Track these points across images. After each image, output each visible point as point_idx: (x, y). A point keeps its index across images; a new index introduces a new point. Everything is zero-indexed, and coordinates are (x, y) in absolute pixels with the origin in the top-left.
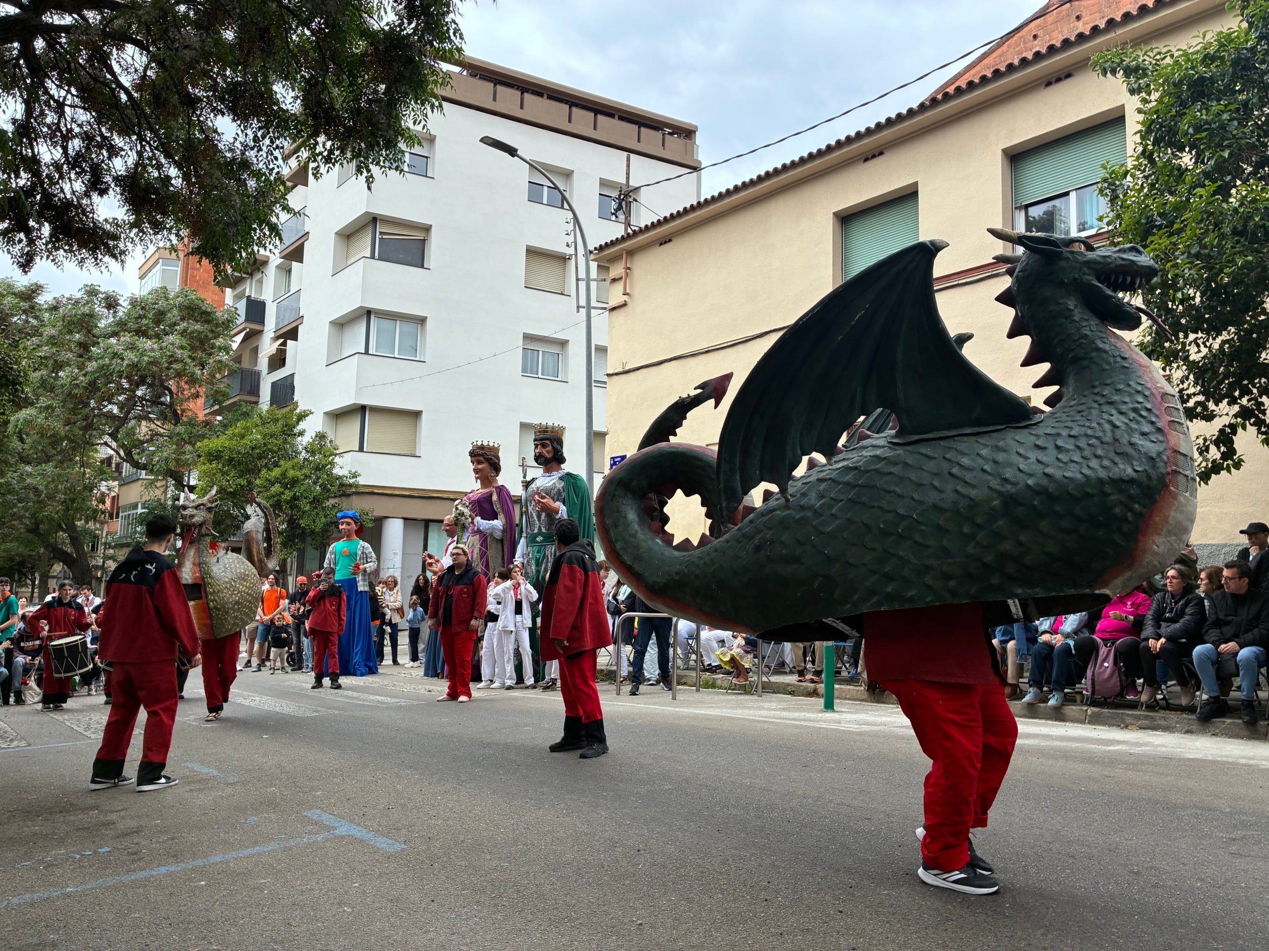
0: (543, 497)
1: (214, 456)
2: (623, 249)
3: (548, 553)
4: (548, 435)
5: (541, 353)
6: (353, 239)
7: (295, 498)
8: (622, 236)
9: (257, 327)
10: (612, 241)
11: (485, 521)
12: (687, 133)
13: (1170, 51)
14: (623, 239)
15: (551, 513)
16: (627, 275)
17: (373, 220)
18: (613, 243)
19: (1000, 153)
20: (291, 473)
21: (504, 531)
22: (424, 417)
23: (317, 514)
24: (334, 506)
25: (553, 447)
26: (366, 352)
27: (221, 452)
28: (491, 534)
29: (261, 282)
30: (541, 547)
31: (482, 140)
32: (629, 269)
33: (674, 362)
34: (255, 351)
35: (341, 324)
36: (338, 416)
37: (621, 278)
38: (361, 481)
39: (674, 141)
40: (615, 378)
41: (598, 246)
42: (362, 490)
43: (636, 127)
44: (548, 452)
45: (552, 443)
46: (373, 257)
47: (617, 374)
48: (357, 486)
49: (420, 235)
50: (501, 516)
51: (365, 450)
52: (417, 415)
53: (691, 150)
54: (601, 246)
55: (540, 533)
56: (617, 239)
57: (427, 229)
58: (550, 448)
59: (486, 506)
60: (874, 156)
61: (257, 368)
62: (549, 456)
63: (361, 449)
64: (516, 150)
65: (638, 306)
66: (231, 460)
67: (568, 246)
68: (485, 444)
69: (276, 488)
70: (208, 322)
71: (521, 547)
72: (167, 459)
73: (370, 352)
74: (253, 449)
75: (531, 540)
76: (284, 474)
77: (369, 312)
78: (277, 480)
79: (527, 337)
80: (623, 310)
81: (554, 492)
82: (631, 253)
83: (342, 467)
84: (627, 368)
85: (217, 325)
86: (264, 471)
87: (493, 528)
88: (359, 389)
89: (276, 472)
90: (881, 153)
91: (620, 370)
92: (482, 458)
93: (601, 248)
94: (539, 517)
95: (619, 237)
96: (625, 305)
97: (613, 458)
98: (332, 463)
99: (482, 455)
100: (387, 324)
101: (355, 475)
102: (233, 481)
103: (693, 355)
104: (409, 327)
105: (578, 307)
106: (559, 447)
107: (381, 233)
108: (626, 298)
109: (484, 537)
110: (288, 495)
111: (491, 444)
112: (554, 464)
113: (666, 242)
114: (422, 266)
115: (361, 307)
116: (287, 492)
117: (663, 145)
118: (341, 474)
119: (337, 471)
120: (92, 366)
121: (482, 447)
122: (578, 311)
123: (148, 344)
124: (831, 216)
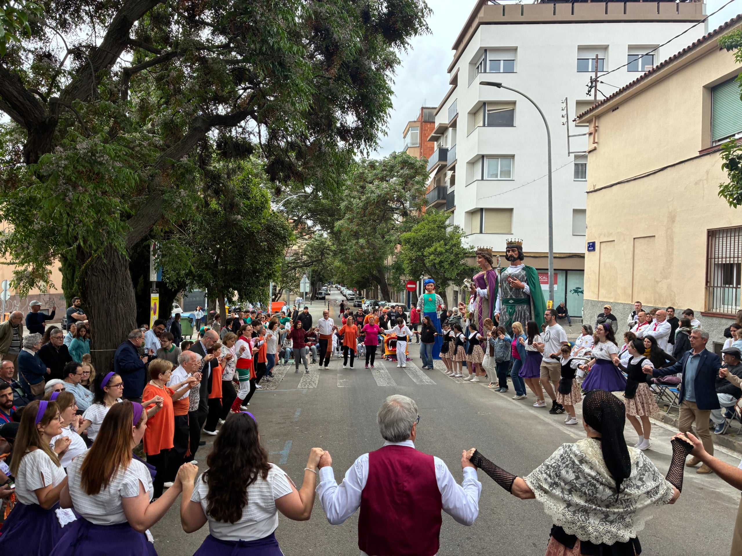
0: (515, 280)
1: (408, 241)
2: (593, 116)
4: (514, 245)
6: (477, 115)
7: (441, 262)
9: (444, 163)
11: (481, 290)
15: (518, 288)
16: (596, 131)
17: (484, 104)
18: (586, 113)
20: (439, 249)
21: (489, 295)
22: (514, 210)
24: (463, 264)
26: (482, 179)
28: (484, 297)
29: (446, 137)
30: (512, 306)
31: (482, 83)
32: (597, 127)
33: (618, 185)
34: (445, 175)
35: (472, 163)
36: (472, 213)
37: (593, 133)
40: (590, 194)
43: (656, 3)
44: (516, 254)
45: (517, 249)
46: (484, 125)
47: (591, 192)
49: (510, 107)
50: (488, 287)
51: (483, 232)
52: (511, 210)
53: (699, 9)
54: (580, 115)
55: (511, 298)
56: (588, 111)
57: (514, 103)
59: (482, 281)
61: (446, 185)
62: (514, 256)
63: (481, 232)
64: (501, 85)
65: (600, 150)
66: (414, 243)
67: (563, 117)
69: (432, 257)
70: (412, 168)
71: (498, 305)
72: (395, 240)
73: (484, 179)
74: (424, 236)
75: (505, 302)
76: (436, 250)
77: (483, 156)
78: (433, 253)
80: (594, 152)
81: (520, 277)
82: (598, 117)
83: (466, 243)
84: (596, 188)
85: (416, 169)
87: (485, 294)
88: (478, 199)
89: (432, 249)
91: (592, 189)
92: (481, 256)
94: (511, 290)
96: (595, 149)
97: (589, 243)
100: (493, 161)
103: (628, 181)
104: (506, 161)
105: (569, 153)
107: (488, 111)
108: (595, 145)
112: (518, 261)
113: (615, 109)
114: (512, 126)
115: (478, 155)
117: (678, 10)
120: (364, 198)
122: (569, 156)
123: (384, 184)
124: (702, 88)
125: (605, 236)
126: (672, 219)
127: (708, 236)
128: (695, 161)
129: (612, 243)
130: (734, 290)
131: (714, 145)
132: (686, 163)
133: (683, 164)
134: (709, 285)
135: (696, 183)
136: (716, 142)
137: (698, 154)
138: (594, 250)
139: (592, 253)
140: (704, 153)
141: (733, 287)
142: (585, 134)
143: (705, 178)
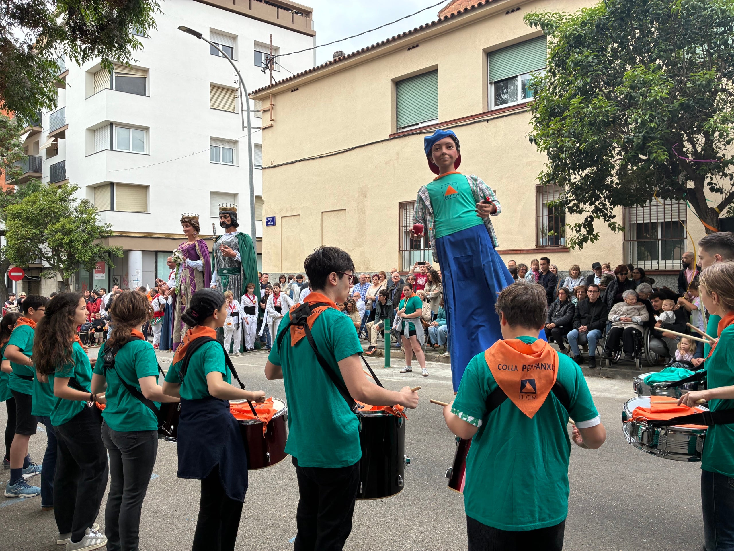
0: (226, 248)
2: (269, 93)
3: (230, 280)
4: (228, 211)
5: (221, 148)
6: (99, 75)
7: (71, 241)
8: (269, 86)
9: (37, 129)
10: (262, 88)
11: (192, 261)
12: (307, 13)
13: (565, 15)
14: (269, 87)
15: (231, 257)
16: (272, 108)
18: (263, 89)
19: (482, 51)
20: (68, 226)
21: (203, 267)
22: (151, 187)
23: (86, 251)
24: (97, 245)
25: (231, 218)
26: (112, 149)
27: (20, 213)
28: (196, 269)
30: (226, 276)
31: (180, 28)
32: (273, 105)
33: (301, 162)
34: (37, 143)
35: (94, 131)
36: (96, 188)
37: (269, 110)
38: (113, 229)
39: (298, 17)
40: (267, 170)
41: (254, 91)
42: (114, 234)
43: (276, 8)
44: (228, 221)
45: (230, 215)
46: (112, 88)
47: (268, 168)
48: (110, 232)
49: (142, 75)
50: (202, 258)
51: (115, 210)
52: (146, 187)
53: (309, 24)
54: (256, 90)
55: (225, 268)
56: (266, 87)
57: (146, 71)
58: (229, 219)
59: (192, 252)
60: (413, 47)
61: (40, 155)
62: (228, 223)
63: (112, 209)
64: (201, 35)
65: (278, 127)
66: (28, 218)
68: (190, 215)
69: (59, 235)
71: (214, 276)
73: (114, 149)
74: (41, 211)
75: (220, 272)
76: (63, 227)
77: (112, 124)
78: (59, 231)
79: (213, 139)
80: (271, 129)
81: (232, 244)
82: (274, 95)
84: (274, 165)
85: (11, 129)
86: (49, 225)
87: (197, 265)
88: (109, 172)
89: (58, 226)
90: (417, 46)
91: (269, 165)
92: (188, 224)
93: (256, 92)
94: (224, 259)
95: (267, 86)
96: (271, 126)
97: (267, 218)
98: (94, 219)
99: (189, 222)
100: (123, 132)
101: (109, 226)
102: (29, 231)
103: (313, 159)
104: (138, 133)
105: (243, 127)
106: (234, 218)
107: (116, 73)
108: (272, 122)
109: (192, 271)
110: (67, 239)
111: (194, 215)
112: (232, 228)
113: (295, 90)
114: (145, 95)
115: (105, 121)
116: (66, 237)
117: (293, 20)
118: (100, 225)
119: (97, 224)
121: (188, 217)
122: (243, 130)
124: (390, 81)
125: (287, 211)
126: (363, 194)
127: (400, 208)
128: (384, 143)
129: (298, 217)
130: (422, 251)
131: (399, 131)
132: (376, 145)
133: (373, 145)
134: (401, 249)
135: (387, 163)
136: (400, 128)
137: (388, 138)
138: (274, 224)
139: (272, 228)
140: (394, 137)
141: (421, 250)
142: (259, 111)
143: (395, 158)
